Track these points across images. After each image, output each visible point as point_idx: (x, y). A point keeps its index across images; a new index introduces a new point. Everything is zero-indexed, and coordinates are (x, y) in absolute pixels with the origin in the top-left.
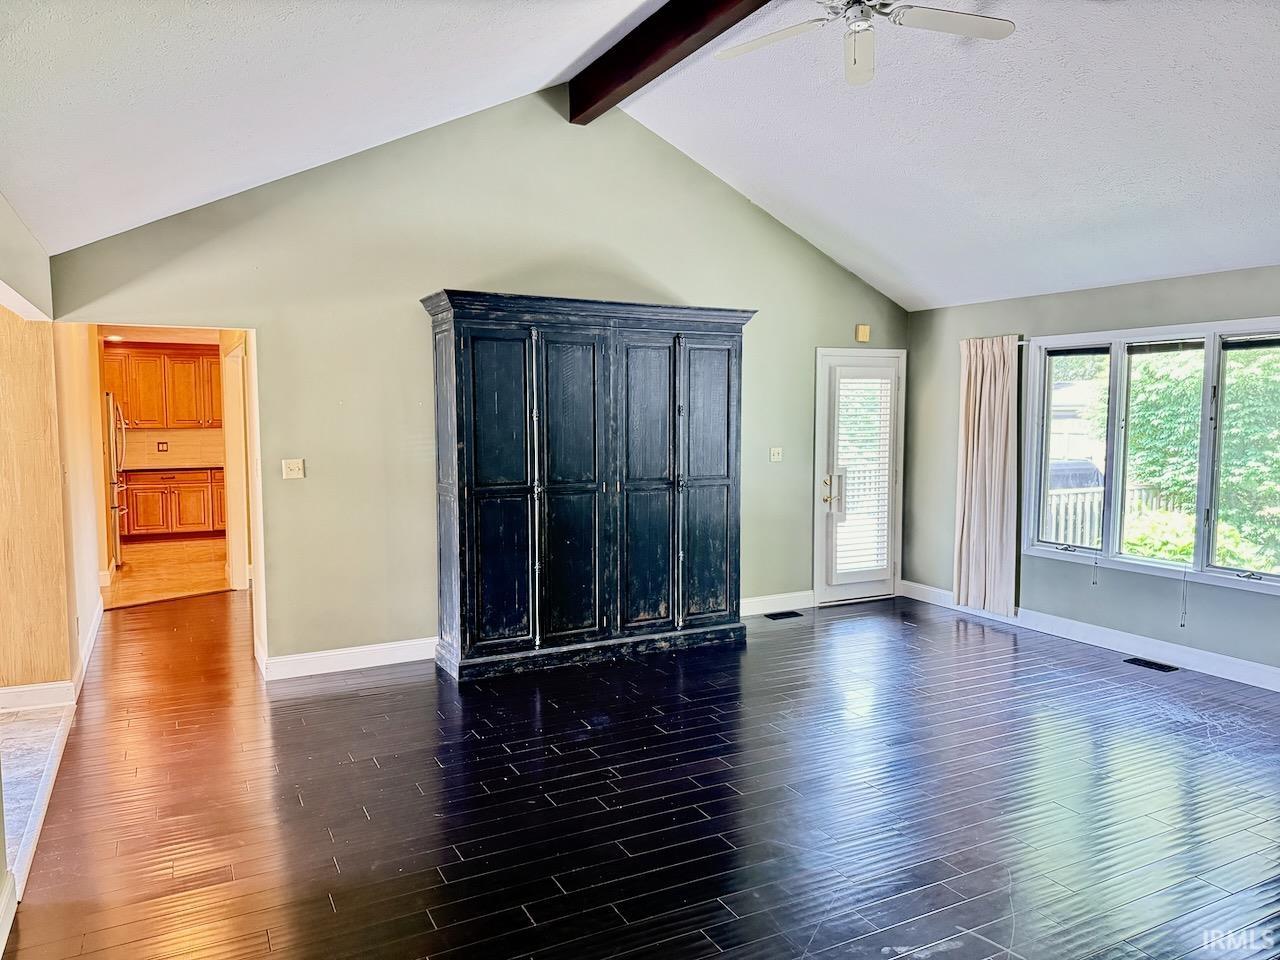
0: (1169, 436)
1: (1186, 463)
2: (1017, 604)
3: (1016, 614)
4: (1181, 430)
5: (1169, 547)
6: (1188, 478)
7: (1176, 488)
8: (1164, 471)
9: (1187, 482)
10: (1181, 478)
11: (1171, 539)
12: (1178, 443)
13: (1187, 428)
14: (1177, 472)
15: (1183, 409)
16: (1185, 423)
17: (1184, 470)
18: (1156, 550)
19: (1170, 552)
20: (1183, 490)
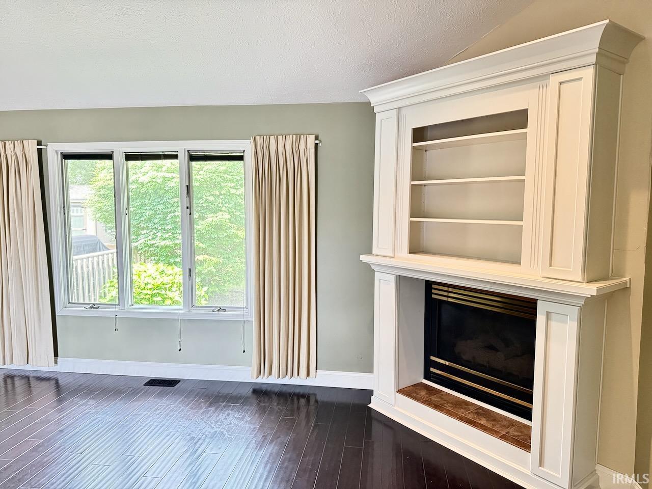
0: (140, 217)
1: (151, 233)
2: (56, 355)
3: (56, 362)
4: (147, 214)
5: (149, 286)
6: (153, 242)
7: (147, 249)
8: (139, 239)
9: (153, 244)
10: (149, 243)
11: (150, 280)
12: (146, 221)
13: (151, 213)
14: (146, 239)
15: (147, 201)
16: (149, 209)
17: (150, 237)
18: (142, 290)
19: (151, 289)
20: (151, 249)
